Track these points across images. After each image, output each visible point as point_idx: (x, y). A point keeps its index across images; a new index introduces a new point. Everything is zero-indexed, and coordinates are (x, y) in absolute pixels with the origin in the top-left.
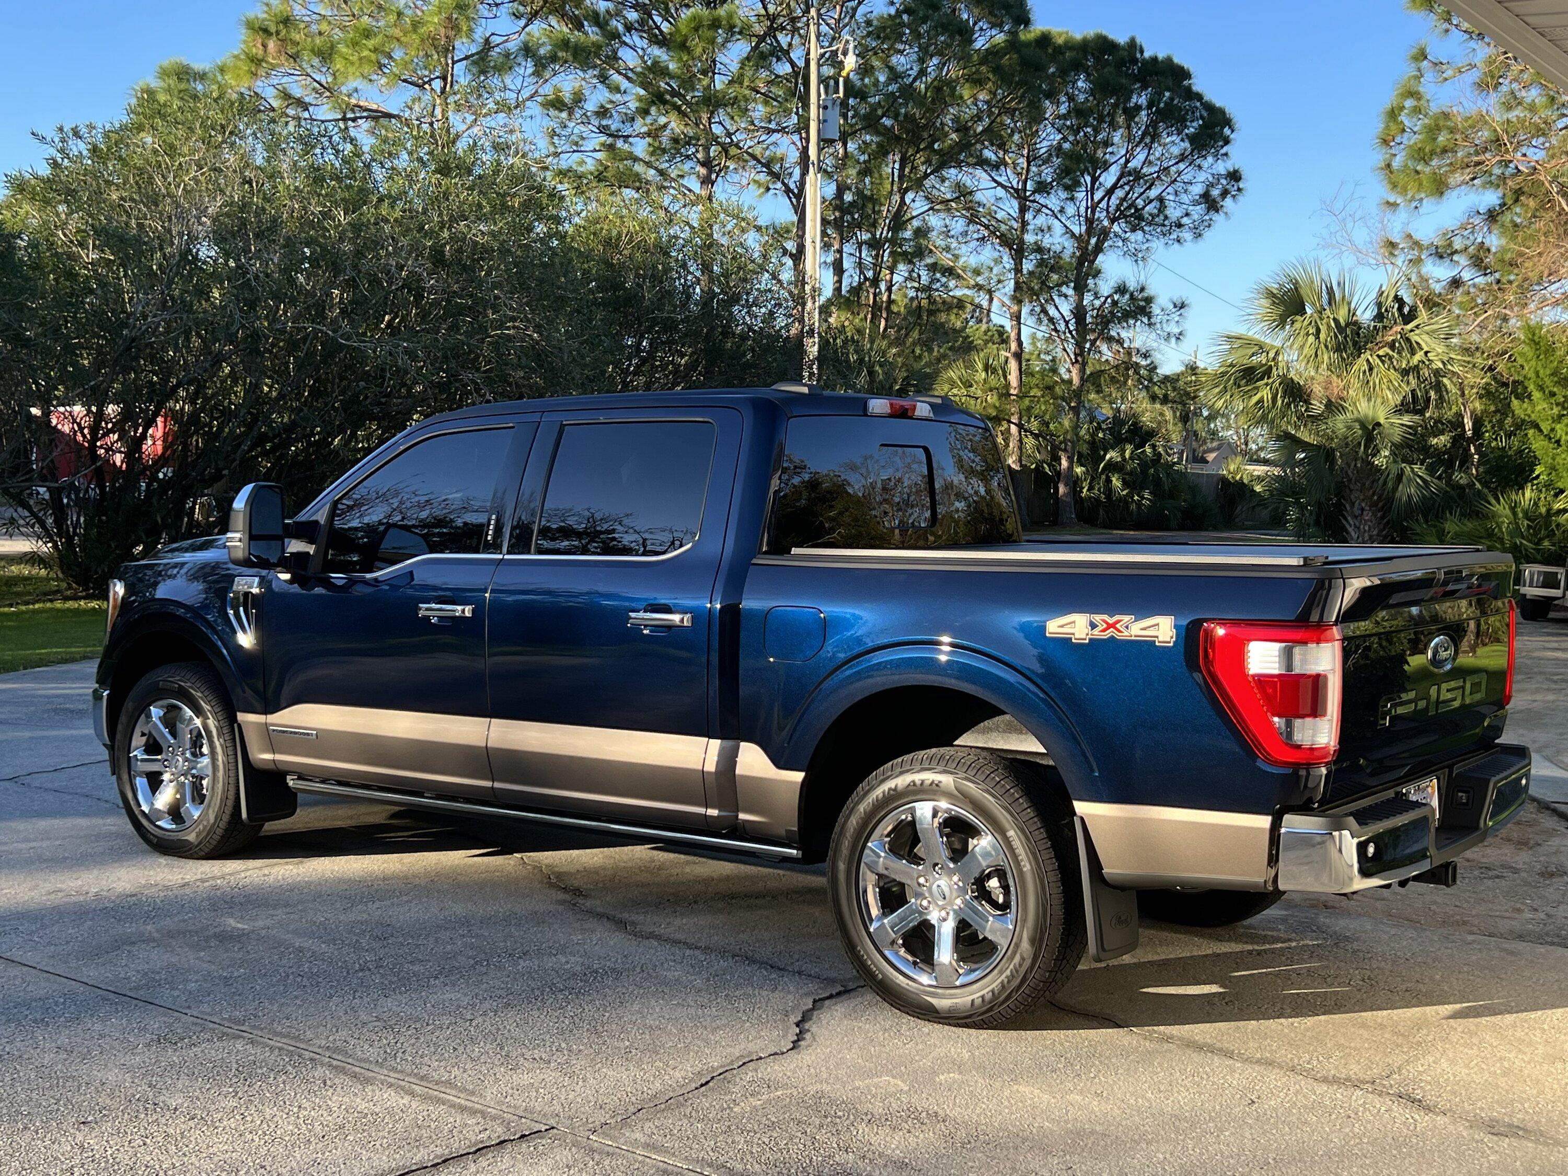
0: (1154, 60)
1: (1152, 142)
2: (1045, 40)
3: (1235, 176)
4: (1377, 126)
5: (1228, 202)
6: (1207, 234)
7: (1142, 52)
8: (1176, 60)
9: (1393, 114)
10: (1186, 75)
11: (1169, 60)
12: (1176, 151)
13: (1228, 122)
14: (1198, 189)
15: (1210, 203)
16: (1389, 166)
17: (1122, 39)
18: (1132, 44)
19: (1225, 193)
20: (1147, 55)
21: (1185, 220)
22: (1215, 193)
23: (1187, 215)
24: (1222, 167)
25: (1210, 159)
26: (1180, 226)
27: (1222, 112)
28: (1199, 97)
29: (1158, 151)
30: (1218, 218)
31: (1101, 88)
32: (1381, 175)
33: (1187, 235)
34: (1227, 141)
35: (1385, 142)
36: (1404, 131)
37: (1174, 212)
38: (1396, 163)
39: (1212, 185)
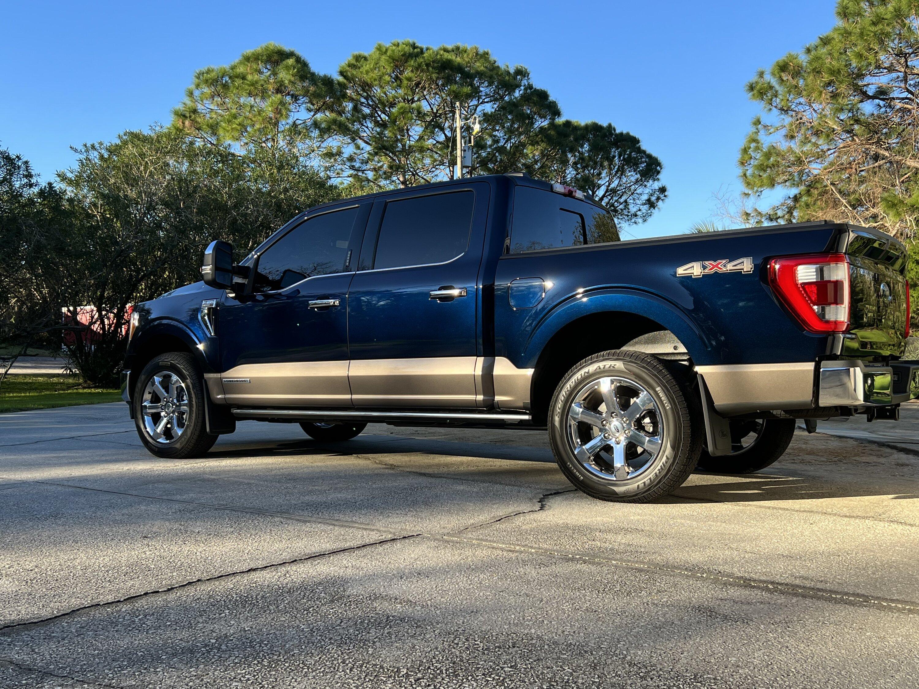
0: (621, 134)
1: (622, 175)
2: (568, 124)
3: (663, 190)
4: (738, 156)
5: (660, 203)
6: (650, 220)
7: (615, 130)
8: (632, 134)
9: (745, 151)
10: (638, 142)
11: (628, 134)
12: (633, 179)
13: (659, 164)
14: (645, 197)
15: (651, 204)
16: (745, 175)
17: (605, 125)
18: (610, 125)
19: (658, 199)
20: (618, 131)
21: (639, 213)
22: (653, 199)
23: (640, 210)
24: (656, 185)
25: (651, 181)
26: (636, 215)
27: (656, 159)
28: (644, 152)
29: (624, 180)
30: (655, 211)
31: (594, 148)
32: (741, 180)
33: (640, 220)
34: (658, 172)
35: (742, 164)
36: (751, 158)
37: (633, 209)
38: (748, 173)
39: (651, 195)
